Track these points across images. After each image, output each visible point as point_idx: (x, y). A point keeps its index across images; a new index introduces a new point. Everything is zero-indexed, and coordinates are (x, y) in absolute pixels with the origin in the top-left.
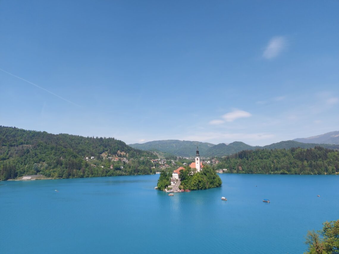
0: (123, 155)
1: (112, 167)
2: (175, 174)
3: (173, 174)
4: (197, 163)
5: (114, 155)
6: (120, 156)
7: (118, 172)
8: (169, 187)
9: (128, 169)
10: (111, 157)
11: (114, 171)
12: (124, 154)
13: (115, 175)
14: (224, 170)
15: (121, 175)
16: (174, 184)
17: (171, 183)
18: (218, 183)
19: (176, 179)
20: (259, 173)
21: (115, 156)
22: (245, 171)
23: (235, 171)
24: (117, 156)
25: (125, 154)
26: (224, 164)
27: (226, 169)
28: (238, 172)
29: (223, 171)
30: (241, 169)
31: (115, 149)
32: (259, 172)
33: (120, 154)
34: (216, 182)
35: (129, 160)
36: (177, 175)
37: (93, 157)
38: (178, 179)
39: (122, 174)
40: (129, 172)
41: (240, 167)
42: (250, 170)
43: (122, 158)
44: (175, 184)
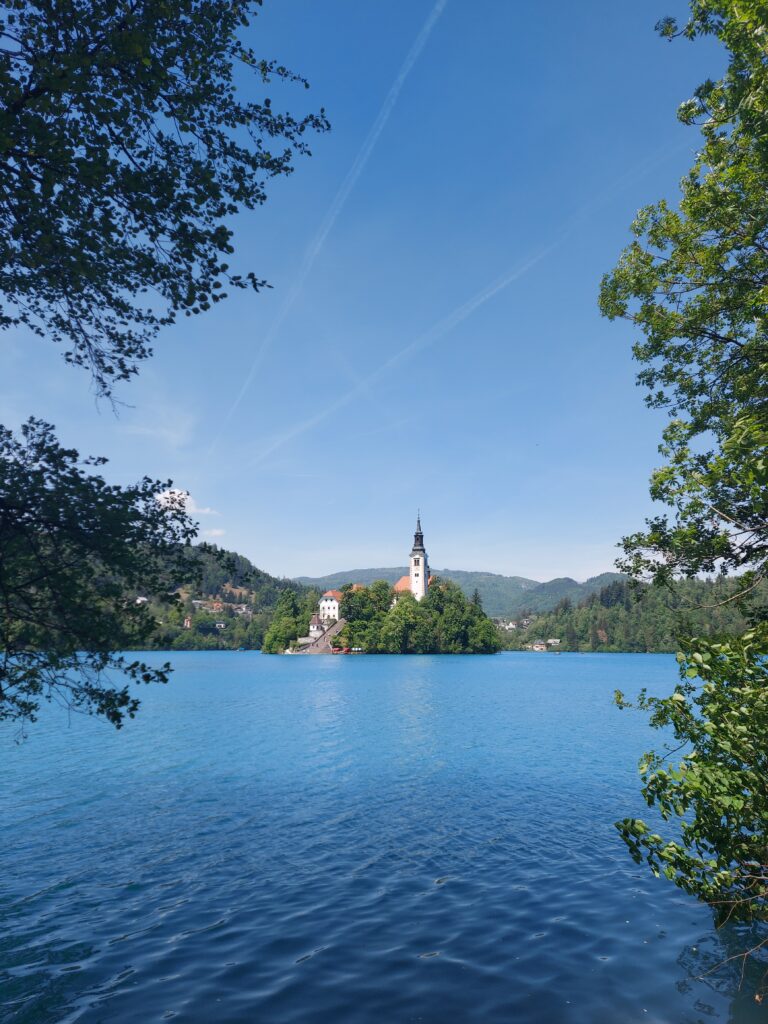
0: (238, 595)
1: (187, 624)
2: (329, 601)
3: (323, 604)
4: (417, 575)
5: (211, 597)
6: (231, 598)
7: (209, 639)
8: (301, 641)
9: (239, 631)
10: (199, 602)
11: (195, 634)
12: (241, 594)
13: (196, 647)
14: (550, 641)
15: (216, 648)
16: (318, 634)
17: (311, 628)
18: (483, 641)
19: (332, 617)
20: (663, 652)
21: (214, 598)
22: (617, 643)
23: (588, 645)
24: (221, 600)
25: (245, 592)
26: (550, 624)
27: (558, 641)
28: (597, 647)
29: (548, 645)
30: (605, 640)
31: (216, 577)
32: (666, 648)
33: (231, 593)
34: (475, 636)
35: (255, 613)
36: (335, 604)
37: (145, 599)
38: (337, 618)
39: (221, 646)
40: (241, 638)
41: (601, 633)
42: (634, 640)
43: (234, 606)
44: (324, 633)
